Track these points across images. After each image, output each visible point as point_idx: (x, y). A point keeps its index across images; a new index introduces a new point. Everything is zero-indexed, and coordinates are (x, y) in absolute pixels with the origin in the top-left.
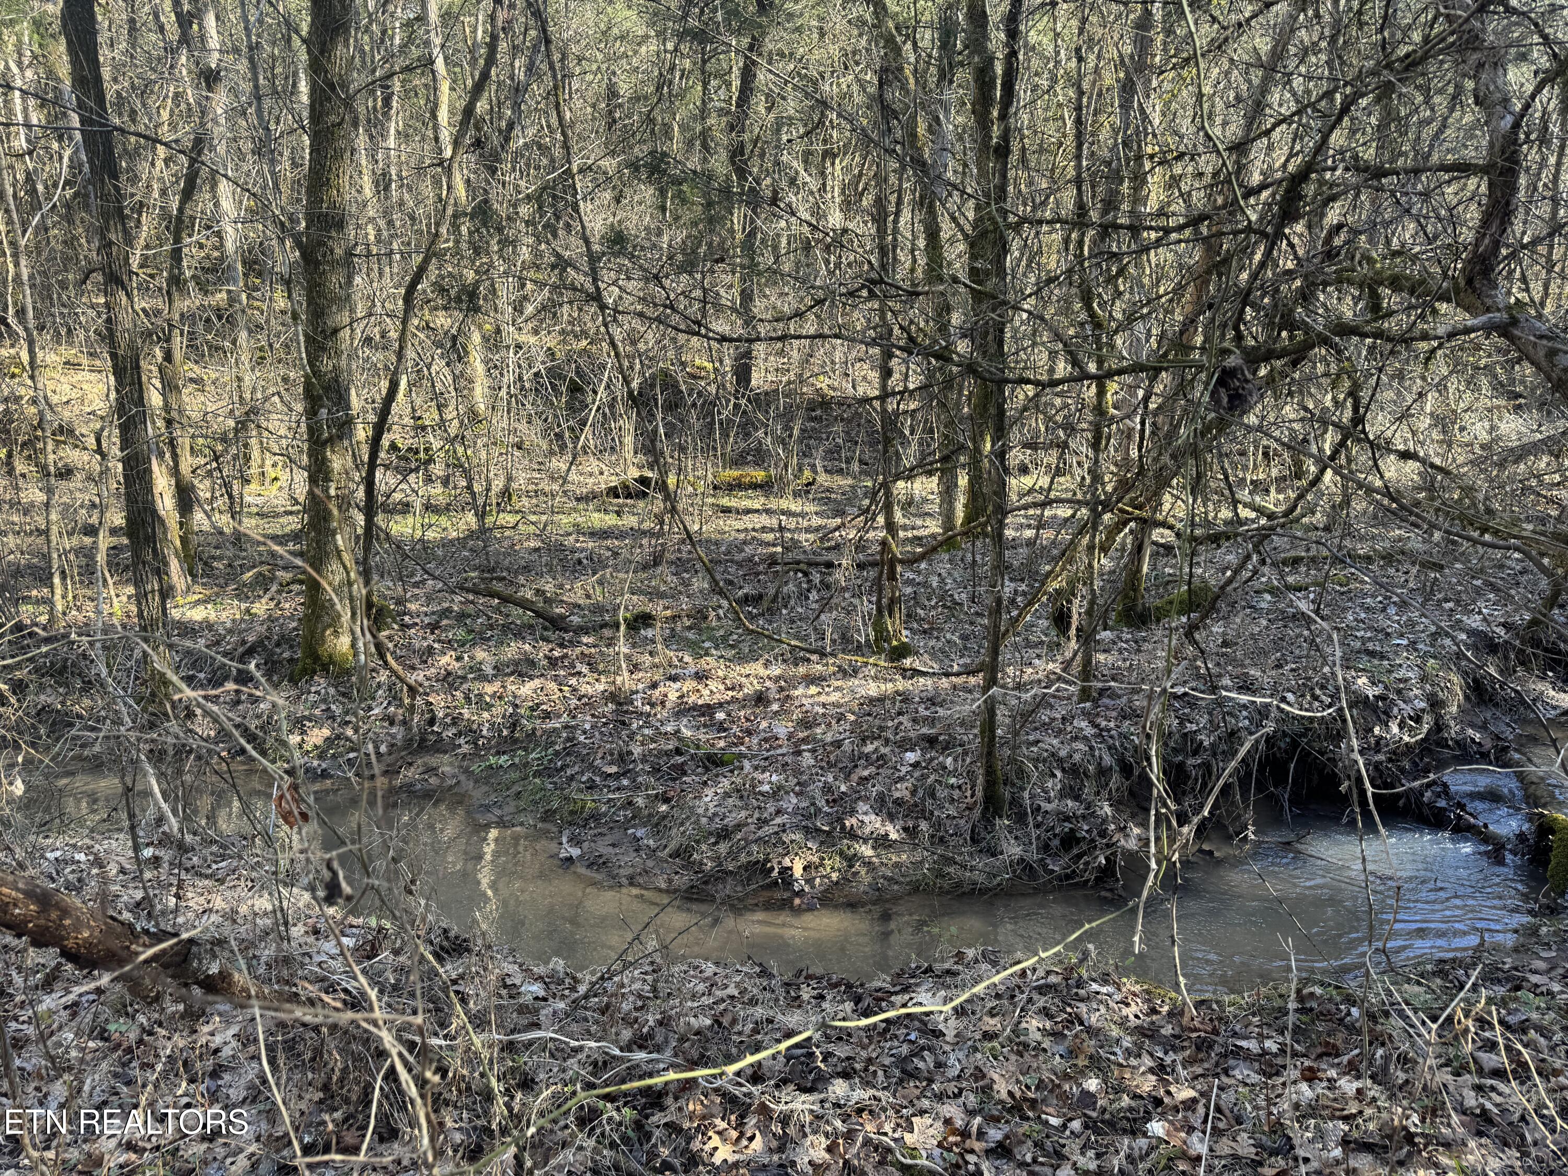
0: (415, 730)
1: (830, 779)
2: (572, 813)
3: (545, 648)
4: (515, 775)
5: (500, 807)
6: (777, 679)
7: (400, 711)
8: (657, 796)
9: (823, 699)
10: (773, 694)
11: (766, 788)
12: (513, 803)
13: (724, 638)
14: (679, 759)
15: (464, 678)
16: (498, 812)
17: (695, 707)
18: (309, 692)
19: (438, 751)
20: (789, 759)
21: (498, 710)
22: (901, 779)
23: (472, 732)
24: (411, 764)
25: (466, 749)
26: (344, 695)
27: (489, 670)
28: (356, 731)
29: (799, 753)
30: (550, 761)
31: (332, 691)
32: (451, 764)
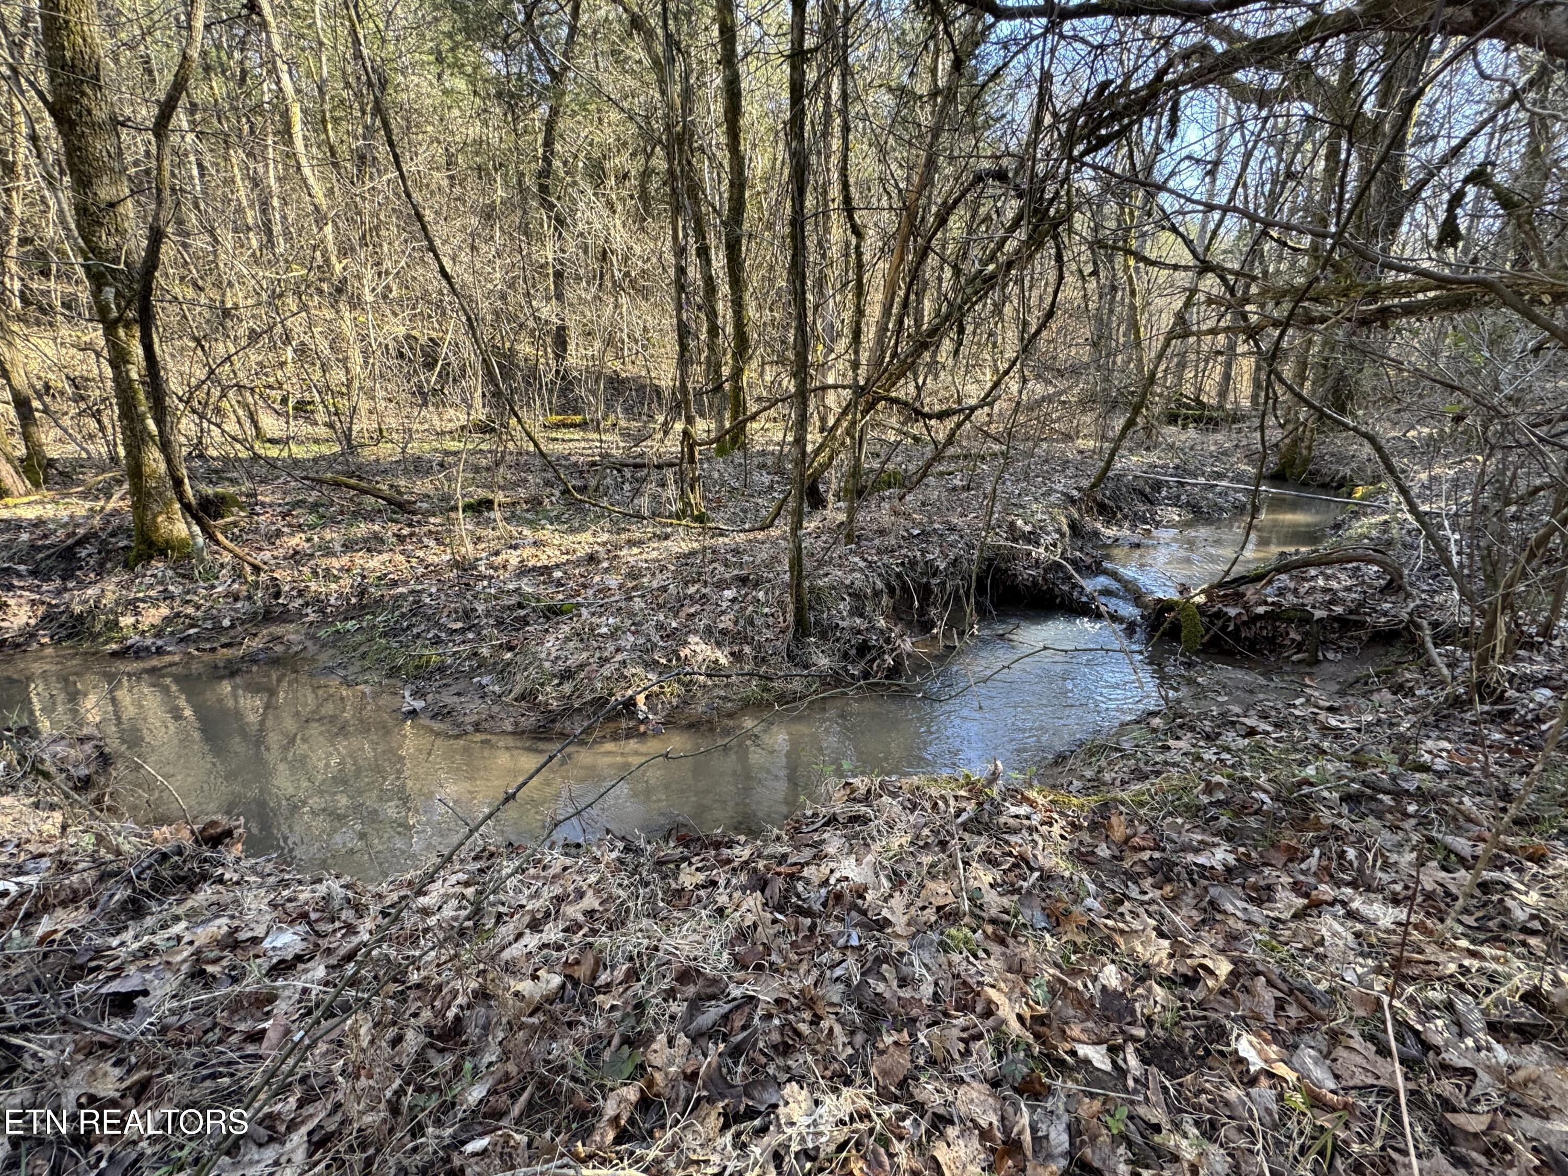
0: (260, 603)
1: (662, 618)
2: (417, 667)
3: (395, 528)
4: (359, 638)
5: (345, 668)
6: (604, 544)
7: (244, 588)
8: (501, 645)
9: (644, 556)
10: (603, 555)
11: (604, 630)
12: (358, 663)
13: (558, 518)
14: (522, 613)
15: (312, 555)
16: (342, 673)
17: (534, 569)
18: (144, 576)
19: (284, 621)
20: (623, 604)
21: (346, 582)
22: (723, 612)
23: (319, 603)
24: (255, 635)
25: (312, 617)
26: (184, 576)
27: (338, 548)
28: (198, 608)
29: (630, 599)
30: (396, 622)
31: (170, 573)
32: (297, 632)
